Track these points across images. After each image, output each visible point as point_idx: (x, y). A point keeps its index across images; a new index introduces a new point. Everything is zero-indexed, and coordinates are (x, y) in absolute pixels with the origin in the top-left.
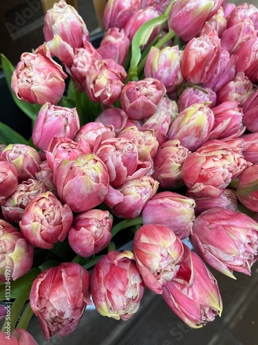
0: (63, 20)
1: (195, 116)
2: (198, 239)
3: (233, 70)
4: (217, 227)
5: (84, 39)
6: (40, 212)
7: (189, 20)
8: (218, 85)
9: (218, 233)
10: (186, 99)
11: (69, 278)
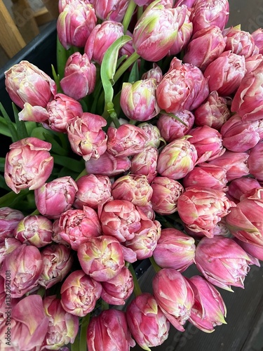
0: (27, 85)
1: (180, 157)
2: (201, 268)
3: (207, 89)
4: (215, 260)
5: (52, 90)
6: (79, 301)
7: (156, 50)
8: (195, 105)
9: (216, 266)
10: (166, 127)
11: (114, 333)
